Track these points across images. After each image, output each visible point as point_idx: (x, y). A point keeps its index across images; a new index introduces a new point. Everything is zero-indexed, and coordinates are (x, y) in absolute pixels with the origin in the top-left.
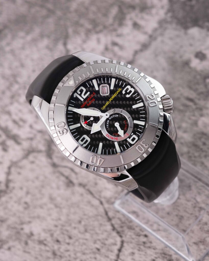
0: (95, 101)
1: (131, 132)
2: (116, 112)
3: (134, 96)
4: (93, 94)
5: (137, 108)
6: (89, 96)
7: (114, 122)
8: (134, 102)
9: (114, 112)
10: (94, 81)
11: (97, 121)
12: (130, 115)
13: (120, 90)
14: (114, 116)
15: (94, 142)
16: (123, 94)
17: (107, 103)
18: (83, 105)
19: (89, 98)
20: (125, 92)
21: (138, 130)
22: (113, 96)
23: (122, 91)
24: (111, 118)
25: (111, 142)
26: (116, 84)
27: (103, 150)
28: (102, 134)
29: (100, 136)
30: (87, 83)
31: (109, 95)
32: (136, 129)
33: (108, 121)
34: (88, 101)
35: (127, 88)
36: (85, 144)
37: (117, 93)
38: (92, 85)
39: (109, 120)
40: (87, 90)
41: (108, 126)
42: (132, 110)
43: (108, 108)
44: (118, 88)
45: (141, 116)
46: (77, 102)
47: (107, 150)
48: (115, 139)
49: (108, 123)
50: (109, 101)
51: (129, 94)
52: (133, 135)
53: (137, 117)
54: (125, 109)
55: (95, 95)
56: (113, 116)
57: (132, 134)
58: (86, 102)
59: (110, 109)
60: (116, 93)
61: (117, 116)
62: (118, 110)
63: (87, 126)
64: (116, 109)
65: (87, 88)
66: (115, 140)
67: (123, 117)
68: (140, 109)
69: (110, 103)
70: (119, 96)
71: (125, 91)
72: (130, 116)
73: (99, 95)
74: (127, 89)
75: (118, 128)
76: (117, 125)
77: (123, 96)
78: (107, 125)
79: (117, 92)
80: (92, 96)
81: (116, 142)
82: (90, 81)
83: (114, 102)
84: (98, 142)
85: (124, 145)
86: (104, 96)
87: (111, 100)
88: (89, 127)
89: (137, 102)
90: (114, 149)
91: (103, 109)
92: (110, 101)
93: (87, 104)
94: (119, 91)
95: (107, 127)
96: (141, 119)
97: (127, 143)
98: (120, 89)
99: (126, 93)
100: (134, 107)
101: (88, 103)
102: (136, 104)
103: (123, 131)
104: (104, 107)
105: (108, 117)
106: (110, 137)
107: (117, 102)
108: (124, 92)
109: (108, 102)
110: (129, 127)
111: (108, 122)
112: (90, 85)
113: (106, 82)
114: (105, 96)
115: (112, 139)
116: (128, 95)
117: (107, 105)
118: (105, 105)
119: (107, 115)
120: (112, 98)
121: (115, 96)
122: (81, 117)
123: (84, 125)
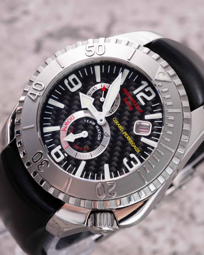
0: (129, 111)
1: (69, 153)
2: (104, 137)
3: (123, 170)
5: (103, 171)
6: (138, 102)
7: (91, 132)
8: (113, 168)
9: (105, 134)
10: (159, 115)
12: (95, 157)
13: (138, 150)
14: (99, 134)
15: (68, 97)
16: (130, 153)
17: (121, 128)
18: (127, 91)
19: (136, 103)
20: (132, 157)
21: (71, 165)
22: (129, 139)
23: (134, 154)
24: (98, 129)
25: (61, 121)
26: (148, 147)
27: (53, 108)
28: (77, 111)
29: (75, 107)
30: (159, 104)
31: (134, 133)
32: (73, 162)
34: (132, 100)
35: (137, 163)
36: (68, 83)
37: (133, 146)
38: (154, 111)
39: (96, 125)
40: (149, 103)
41: (86, 121)
42: (103, 162)
43: (114, 128)
44: (141, 148)
45: (90, 173)
46: (134, 84)
47: (51, 113)
48: (64, 128)
49: (91, 122)
50: (124, 131)
51: (127, 163)
52: (64, 155)
53: (90, 167)
54: (106, 153)
55: (137, 113)
56: (99, 132)
57: (66, 155)
58: (130, 97)
59: (111, 130)
61: (99, 139)
62: (106, 141)
63: (94, 91)
64: (109, 138)
65: (151, 103)
67: (95, 147)
69: (120, 132)
70: (129, 148)
71: (133, 158)
72: (93, 157)
73: (136, 117)
75: (79, 135)
76: (84, 134)
77: (127, 153)
78: (88, 121)
79: (136, 146)
80: (138, 108)
81: (61, 128)
82: (160, 109)
83: (121, 138)
84: (66, 102)
85: (52, 140)
86: (133, 125)
88: (92, 94)
89: (113, 173)
90: (50, 124)
91: (114, 119)
93: (127, 97)
94: (136, 149)
95: (85, 120)
96: (85, 172)
97: (54, 145)
98: (138, 151)
99: (130, 159)
100: (106, 167)
101: (128, 100)
102: (111, 171)
103: (73, 141)
104: (116, 122)
105: (99, 122)
106: (69, 120)
107: (119, 143)
108: (132, 156)
109: (122, 130)
110: (77, 152)
111: (93, 122)
112: (155, 108)
113: (154, 132)
114: (132, 127)
115: (66, 123)
116: (127, 161)
117: (118, 126)
118: (119, 124)
119: (101, 120)
120: (128, 136)
121: (130, 142)
122: (109, 85)
123: (96, 86)
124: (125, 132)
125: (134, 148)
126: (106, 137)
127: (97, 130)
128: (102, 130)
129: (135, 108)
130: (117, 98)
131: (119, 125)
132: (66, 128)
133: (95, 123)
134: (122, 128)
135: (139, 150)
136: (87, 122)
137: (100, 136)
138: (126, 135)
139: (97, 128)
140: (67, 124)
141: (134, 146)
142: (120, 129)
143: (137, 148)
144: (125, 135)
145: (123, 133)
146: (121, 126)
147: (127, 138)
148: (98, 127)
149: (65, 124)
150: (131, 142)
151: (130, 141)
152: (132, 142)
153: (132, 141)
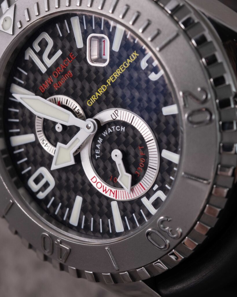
0: (73, 79)
1: (152, 183)
2: (119, 119)
4: (70, 59)
6: (59, 62)
9: (114, 117)
13: (134, 55)
14: (115, 128)
16: (141, 69)
17: (102, 90)
18: (44, 84)
20: (147, 65)
21: (171, 177)
22: (117, 73)
23: (140, 61)
24: (108, 131)
26: (128, 37)
27: (84, 217)
28: (82, 173)
29: (79, 177)
30: (57, 25)
31: (107, 66)
34: (56, 75)
36: (43, 192)
37: (128, 65)
38: (69, 32)
39: (102, 137)
40: (57, 42)
41: (98, 155)
42: (161, 119)
44: (131, 50)
46: (31, 73)
47: (92, 219)
48: (112, 194)
49: (98, 146)
50: (106, 84)
51: (156, 73)
52: (157, 190)
56: (112, 129)
57: (156, 186)
58: (52, 78)
59: (106, 108)
60: (126, 65)
61: (123, 129)
62: (124, 115)
63: (49, 144)
64: (119, 110)
65: (57, 39)
66: (112, 197)
71: (147, 62)
72: (153, 137)
75: (119, 165)
76: (117, 155)
77: (141, 74)
78: (97, 152)
79: (128, 60)
80: (67, 62)
81: (114, 200)
82: (66, 21)
83: (117, 89)
84: (72, 193)
85: (134, 215)
87: (111, 82)
88: (53, 147)
90: (109, 221)
91: (89, 103)
93: (53, 84)
94: (133, 58)
95: (97, 157)
97: (141, 211)
98: (136, 54)
99: (150, 68)
101: (57, 81)
103: (130, 176)
104: (94, 99)
106: (99, 185)
108: (144, 64)
109: (104, 88)
110: (149, 168)
111: (98, 141)
113: (103, 29)
115: (104, 191)
116: (153, 73)
117: (100, 95)
118: (96, 93)
120: (113, 76)
121: (123, 71)
122: (37, 118)
123: (41, 142)
124: (107, 81)
125: (131, 62)
126: (118, 116)
127: (109, 133)
128: (109, 124)
131: (98, 94)
132: (111, 191)
133: (100, 138)
134: (102, 87)
135: (134, 53)
136: (99, 153)
137: (119, 127)
138: (111, 79)
139: (107, 134)
140: (106, 190)
141: (128, 62)
142: (104, 90)
143: (130, 57)
144: (113, 81)
145: (110, 84)
146: (99, 90)
147: (116, 78)
148: (104, 132)
149: (106, 192)
150: (123, 69)
151: (121, 71)
152: (123, 66)
153: (120, 68)
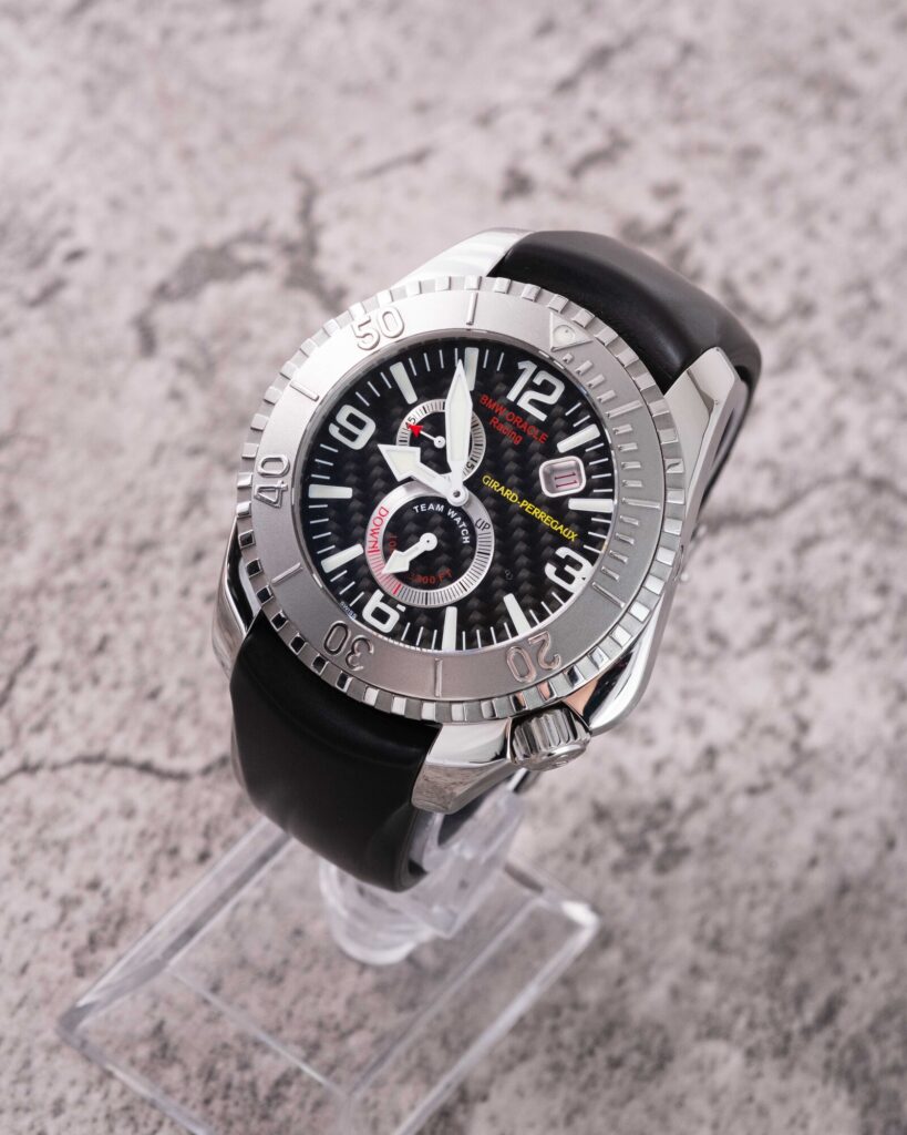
0: (514, 447)
1: (407, 602)
2: (478, 531)
3: (554, 594)
4: (539, 436)
5: (507, 615)
6: (529, 419)
7: (441, 531)
8: (528, 600)
9: (479, 524)
10: (591, 433)
11: (435, 465)
12: (473, 588)
13: (571, 535)
14: (463, 528)
15: (352, 466)
16: (556, 548)
17: (510, 495)
18: (491, 400)
19: (524, 420)
20: (563, 557)
21: (422, 628)
22: (541, 515)
23: (566, 546)
24: (456, 517)
25: (358, 529)
26: (593, 519)
27: (326, 506)
28: (386, 490)
29: (379, 485)
30: (580, 404)
31: (545, 496)
32: (424, 618)
33: (440, 508)
34: (510, 417)
35: (581, 565)
36: (340, 432)
37: (555, 528)
38: (575, 426)
39: (446, 511)
40: (555, 410)
41: (419, 508)
42: (497, 595)
43: (491, 502)
44: (577, 528)
45: (478, 632)
46: (502, 376)
47: (327, 520)
48: (373, 544)
49: (431, 506)
50: (521, 500)
51: (557, 574)
52: (398, 610)
53: (472, 616)
54: (498, 568)
55: (536, 445)
56: (461, 523)
57: (403, 609)
58: (505, 413)
59: (488, 508)
60: (554, 524)
61: (466, 540)
62: (487, 539)
64: (491, 530)
65: (561, 409)
66: (368, 545)
67: (466, 563)
68: (505, 625)
69: (512, 507)
70: (547, 538)
71: (568, 557)
72: (470, 591)
73: (537, 457)
74: (577, 565)
76: (428, 542)
77: (548, 551)
78: (423, 507)
79: (562, 526)
80: (533, 432)
81: (364, 547)
82: (589, 416)
83: (518, 519)
84: (353, 479)
85: (353, 583)
86: (538, 478)
87: (525, 507)
88: (409, 437)
89: (531, 611)
90: (333, 547)
91: (486, 480)
92: (522, 505)
93: (496, 415)
94: (566, 533)
95: (416, 508)
96: (464, 633)
97: (363, 594)
98: (573, 536)
99: (560, 563)
100: (510, 601)
101: (503, 421)
102: (524, 608)
103: (406, 568)
104: (494, 485)
105: (453, 501)
106: (378, 522)
107: (520, 533)
108: (562, 552)
109: (514, 498)
110: (425, 591)
111: (439, 506)
112: (575, 416)
113: (594, 477)
114: (536, 485)
115: (372, 530)
116: (555, 569)
117: (502, 494)
118: (503, 488)
119: (457, 494)
120: (534, 509)
121: (545, 522)
122: (442, 401)
123: (410, 415)
124: (524, 501)
125: (561, 533)
126: (482, 530)
127: (455, 519)
128: (466, 518)
129: (526, 433)
130: (474, 426)
131: (503, 491)
132: (376, 542)
133: (443, 507)
134: (514, 494)
135: (575, 534)
136: (422, 510)
137: (467, 533)
138: (529, 507)
139: (452, 516)
140: (375, 533)
141: (559, 528)
142: (510, 499)
143: (567, 529)
144: (527, 510)
146: (508, 490)
147: (533, 514)
148: (453, 512)
149: (371, 535)
150: (547, 521)
151: (544, 519)
152: (551, 520)
153: (548, 517)
